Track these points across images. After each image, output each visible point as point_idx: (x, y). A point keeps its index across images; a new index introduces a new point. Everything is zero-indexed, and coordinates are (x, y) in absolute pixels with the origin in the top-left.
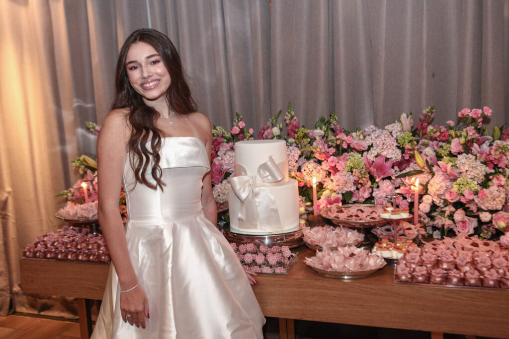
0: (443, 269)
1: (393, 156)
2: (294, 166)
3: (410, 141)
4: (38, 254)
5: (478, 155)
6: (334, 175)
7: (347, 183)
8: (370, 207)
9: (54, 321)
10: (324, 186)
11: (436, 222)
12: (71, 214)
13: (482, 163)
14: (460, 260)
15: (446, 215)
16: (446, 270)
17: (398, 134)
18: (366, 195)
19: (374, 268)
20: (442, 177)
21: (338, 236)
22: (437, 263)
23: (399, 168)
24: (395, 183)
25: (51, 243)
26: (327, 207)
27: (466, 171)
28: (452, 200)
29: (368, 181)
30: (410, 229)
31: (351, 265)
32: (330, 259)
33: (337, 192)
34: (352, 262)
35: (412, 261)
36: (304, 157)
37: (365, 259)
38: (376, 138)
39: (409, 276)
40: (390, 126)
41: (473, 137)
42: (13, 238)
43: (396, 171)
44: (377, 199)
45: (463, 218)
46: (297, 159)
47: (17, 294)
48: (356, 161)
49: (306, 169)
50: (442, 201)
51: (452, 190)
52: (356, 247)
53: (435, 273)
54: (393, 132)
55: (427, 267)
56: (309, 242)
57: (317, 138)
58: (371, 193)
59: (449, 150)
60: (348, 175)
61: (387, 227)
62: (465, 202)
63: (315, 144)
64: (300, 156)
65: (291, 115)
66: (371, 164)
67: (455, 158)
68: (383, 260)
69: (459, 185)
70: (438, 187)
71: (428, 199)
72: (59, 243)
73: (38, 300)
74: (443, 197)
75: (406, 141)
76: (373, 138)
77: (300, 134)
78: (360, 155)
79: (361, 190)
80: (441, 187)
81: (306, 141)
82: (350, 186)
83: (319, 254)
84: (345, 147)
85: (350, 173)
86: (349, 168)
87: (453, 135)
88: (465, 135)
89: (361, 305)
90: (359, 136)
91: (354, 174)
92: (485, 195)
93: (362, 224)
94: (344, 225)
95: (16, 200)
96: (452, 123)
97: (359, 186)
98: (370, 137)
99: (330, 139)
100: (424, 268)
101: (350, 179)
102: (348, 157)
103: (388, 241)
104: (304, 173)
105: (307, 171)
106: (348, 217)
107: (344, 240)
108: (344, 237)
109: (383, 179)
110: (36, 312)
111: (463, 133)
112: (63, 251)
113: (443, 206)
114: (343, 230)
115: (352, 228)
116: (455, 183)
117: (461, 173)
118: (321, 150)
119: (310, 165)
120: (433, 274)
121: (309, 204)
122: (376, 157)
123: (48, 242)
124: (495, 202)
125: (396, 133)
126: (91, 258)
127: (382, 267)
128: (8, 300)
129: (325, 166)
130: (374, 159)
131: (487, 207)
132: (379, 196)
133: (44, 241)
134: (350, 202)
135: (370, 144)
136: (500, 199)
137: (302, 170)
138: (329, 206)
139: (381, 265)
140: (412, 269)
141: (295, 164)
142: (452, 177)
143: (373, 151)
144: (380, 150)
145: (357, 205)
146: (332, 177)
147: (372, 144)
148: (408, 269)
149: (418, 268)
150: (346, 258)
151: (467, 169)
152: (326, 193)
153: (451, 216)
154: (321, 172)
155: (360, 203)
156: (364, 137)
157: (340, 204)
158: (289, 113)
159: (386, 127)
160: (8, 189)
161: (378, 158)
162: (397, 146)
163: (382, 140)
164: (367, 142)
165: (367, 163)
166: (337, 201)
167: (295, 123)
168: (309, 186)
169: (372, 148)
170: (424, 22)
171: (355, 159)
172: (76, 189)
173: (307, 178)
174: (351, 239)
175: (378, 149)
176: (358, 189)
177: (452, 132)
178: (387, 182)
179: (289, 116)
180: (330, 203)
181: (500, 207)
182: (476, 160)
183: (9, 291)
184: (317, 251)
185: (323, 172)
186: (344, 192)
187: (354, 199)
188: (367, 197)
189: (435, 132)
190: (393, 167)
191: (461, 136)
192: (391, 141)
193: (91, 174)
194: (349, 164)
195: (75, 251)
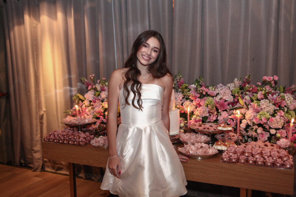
0: (245, 156)
1: (229, 99)
2: (180, 103)
3: (238, 92)
4: (50, 140)
5: (271, 100)
6: (199, 107)
7: (204, 112)
8: (216, 125)
9: (63, 176)
10: (194, 113)
11: (249, 133)
12: (68, 121)
13: (273, 104)
14: (255, 152)
15: (254, 130)
16: (247, 156)
17: (233, 88)
18: (214, 119)
19: (211, 154)
20: (252, 111)
21: (196, 138)
22: (243, 153)
23: (232, 105)
24: (229, 113)
25: (57, 135)
26: (194, 124)
27: (264, 108)
28: (257, 122)
29: (215, 111)
30: (234, 136)
31: (200, 152)
32: (190, 149)
33: (200, 116)
34: (201, 150)
35: (230, 151)
36: (185, 98)
37: (208, 150)
38: (221, 90)
39: (228, 159)
40: (229, 84)
41: (269, 91)
42: (45, 134)
43: (230, 107)
44: (220, 120)
45: (262, 132)
46: (181, 99)
47: (46, 161)
48: (210, 101)
49: (185, 104)
50: (252, 123)
51: (257, 118)
52: (204, 144)
53: (241, 158)
54: (231, 87)
55: (237, 155)
56: (182, 140)
57: (192, 89)
58: (217, 118)
59: (257, 97)
60: (205, 108)
61: (223, 135)
62: (262, 124)
63: (190, 92)
64: (183, 98)
65: (180, 77)
66: (217, 103)
67: (260, 101)
68: (217, 150)
69: (260, 115)
70: (250, 115)
71: (245, 122)
72: (61, 135)
73: (56, 165)
74: (252, 121)
75: (236, 92)
76: (219, 90)
77: (183, 86)
78: (212, 98)
79: (212, 116)
80: (251, 116)
81: (186, 90)
82: (206, 113)
83: (185, 146)
84: (204, 94)
85: (207, 107)
86: (206, 105)
87: (259, 90)
88: (265, 89)
89: (203, 172)
90: (212, 89)
91: (208, 107)
92: (273, 120)
93: (210, 133)
94: (201, 132)
95: (47, 115)
96: (260, 84)
97: (211, 114)
98: (218, 89)
99: (198, 90)
100: (236, 155)
101: (206, 110)
102: (206, 99)
103: (222, 141)
104: (184, 106)
105: (186, 105)
106: (203, 129)
107: (199, 140)
108: (199, 138)
109: (223, 111)
110: (54, 171)
111: (263, 89)
112: (62, 139)
113: (252, 125)
114: (200, 135)
115: (205, 134)
116: (259, 114)
117: (262, 109)
118: (192, 95)
119: (187, 103)
120: (240, 158)
121: (186, 122)
122: (220, 99)
123: (56, 134)
124: (278, 125)
125: (232, 88)
126: (75, 143)
127: (215, 154)
128: (41, 164)
129: (194, 103)
130: (219, 101)
131: (274, 127)
132: (220, 119)
133: (54, 134)
134: (206, 122)
135: (218, 93)
136: (280, 123)
137: (183, 105)
138: (195, 123)
139: (215, 153)
140: (230, 155)
141: (180, 101)
142: (257, 111)
143: (219, 96)
145: (209, 123)
146: (198, 109)
147: (219, 93)
148: (228, 155)
149: (233, 155)
150: (198, 148)
151: (265, 107)
152: (194, 116)
153: (256, 131)
154: (193, 106)
155: (211, 122)
156: (215, 89)
157: (201, 123)
158: (179, 76)
159: (227, 85)
160: (44, 109)
161: (221, 100)
162: (231, 94)
163: (224, 91)
164: (216, 92)
165: (216, 103)
166: (199, 121)
167: (182, 81)
168: (186, 113)
169: (218, 95)
170: (249, 33)
171: (209, 100)
172: (74, 110)
173: (186, 109)
174: (203, 140)
175: (221, 96)
176: (210, 115)
177: (259, 88)
178: (225, 112)
179: (179, 77)
180: (196, 122)
181: (281, 127)
182: (270, 102)
183: (42, 160)
184: (185, 144)
185: (194, 106)
186: (203, 117)
187: (208, 120)
188: (215, 119)
189: (250, 88)
190: (229, 105)
191: (262, 90)
192: (228, 92)
193: (81, 103)
194: (206, 102)
195: (68, 139)
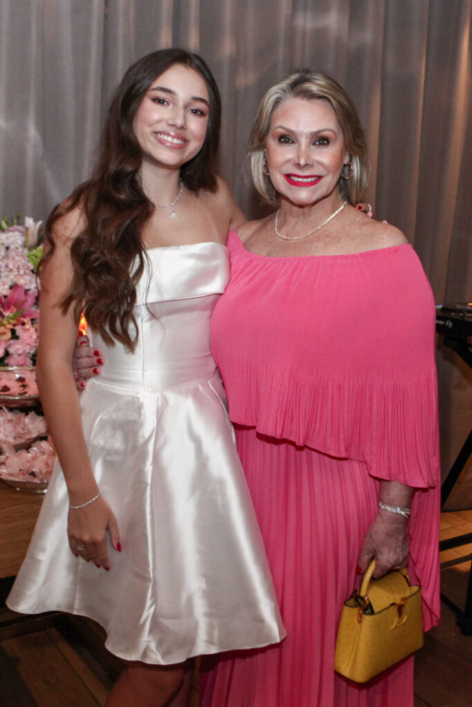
1: (31, 287)
58: (7, 349)
94: (6, 406)
130: (8, 293)
144: (15, 276)
161: (12, 290)
162: (31, 271)
